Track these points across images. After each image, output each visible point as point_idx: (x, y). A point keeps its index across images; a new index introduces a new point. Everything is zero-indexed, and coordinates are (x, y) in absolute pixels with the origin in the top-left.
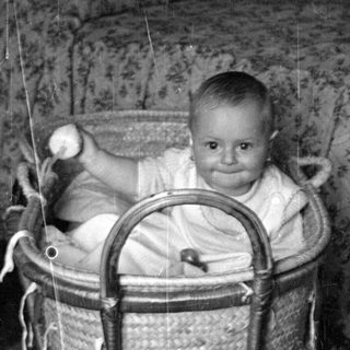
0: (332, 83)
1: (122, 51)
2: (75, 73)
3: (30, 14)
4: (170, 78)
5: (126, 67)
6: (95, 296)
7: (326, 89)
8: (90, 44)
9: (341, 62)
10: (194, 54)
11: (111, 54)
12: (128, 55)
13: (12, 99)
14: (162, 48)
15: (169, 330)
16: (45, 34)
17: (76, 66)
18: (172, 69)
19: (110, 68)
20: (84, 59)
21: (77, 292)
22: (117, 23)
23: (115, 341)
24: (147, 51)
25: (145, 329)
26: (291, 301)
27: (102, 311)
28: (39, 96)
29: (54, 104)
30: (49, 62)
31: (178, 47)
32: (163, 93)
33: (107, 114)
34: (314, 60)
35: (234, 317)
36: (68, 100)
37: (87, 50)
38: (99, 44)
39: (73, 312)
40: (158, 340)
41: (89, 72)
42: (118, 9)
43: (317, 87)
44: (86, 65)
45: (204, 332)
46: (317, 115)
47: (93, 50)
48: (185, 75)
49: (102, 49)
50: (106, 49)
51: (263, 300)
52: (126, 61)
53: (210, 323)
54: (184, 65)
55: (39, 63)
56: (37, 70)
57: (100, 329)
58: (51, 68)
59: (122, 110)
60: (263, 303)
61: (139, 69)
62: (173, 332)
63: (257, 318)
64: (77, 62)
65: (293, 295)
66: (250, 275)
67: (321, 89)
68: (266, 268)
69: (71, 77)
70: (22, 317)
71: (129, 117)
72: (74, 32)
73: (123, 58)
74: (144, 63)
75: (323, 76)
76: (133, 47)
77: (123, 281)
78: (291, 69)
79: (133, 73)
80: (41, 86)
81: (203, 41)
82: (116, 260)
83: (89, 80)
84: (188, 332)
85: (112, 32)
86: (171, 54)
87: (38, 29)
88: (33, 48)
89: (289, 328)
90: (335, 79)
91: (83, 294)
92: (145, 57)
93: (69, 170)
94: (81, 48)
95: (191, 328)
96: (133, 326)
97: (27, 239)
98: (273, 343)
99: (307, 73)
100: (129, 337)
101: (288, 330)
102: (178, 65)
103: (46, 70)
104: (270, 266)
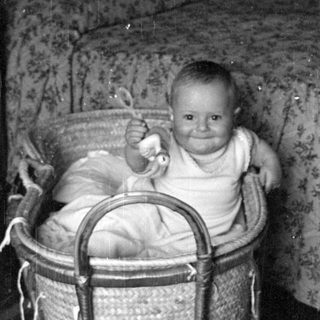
0: (282, 87)
1: (112, 59)
2: (74, 77)
3: (39, 27)
4: (150, 81)
5: (114, 73)
6: (71, 273)
7: (276, 92)
8: (87, 53)
9: (290, 69)
10: (170, 62)
11: (103, 61)
12: (117, 63)
13: (23, 98)
14: (143, 57)
15: (131, 300)
16: (50, 44)
17: (75, 72)
18: (152, 75)
19: (102, 72)
20: (82, 65)
21: (57, 270)
22: (110, 34)
23: (87, 310)
24: (132, 59)
25: (112, 300)
26: (232, 277)
27: (77, 286)
28: (46, 95)
29: (58, 102)
30: (54, 68)
31: (157, 56)
32: (144, 94)
33: (98, 113)
34: (268, 67)
35: (183, 291)
36: (69, 99)
37: (84, 58)
38: (93, 53)
39: (55, 285)
40: (122, 309)
41: (85, 76)
42: (112, 21)
43: (269, 90)
44: (83, 70)
45: (159, 302)
46: (269, 114)
47: (89, 57)
48: (163, 79)
49: (95, 57)
50: (99, 56)
51: (205, 278)
52: (115, 68)
53: (164, 296)
54: (161, 71)
55: (45, 68)
56: (44, 75)
57: (76, 299)
58: (55, 73)
59: (111, 108)
60: (205, 281)
61: (125, 74)
62: (134, 303)
63: (201, 293)
64: (76, 68)
65: (234, 272)
66: (194, 258)
67: (272, 92)
68: (206, 253)
69: (71, 80)
70: (19, 286)
71: (116, 115)
72: (74, 43)
73: (112, 65)
74: (130, 70)
75: (274, 81)
76: (121, 56)
77: (93, 262)
78: (248, 75)
79: (120, 77)
80: (47, 87)
81: (178, 51)
82: (86, 246)
83: (86, 83)
84: (146, 302)
85: (104, 42)
86: (151, 62)
87: (44, 41)
88: (41, 56)
89: (231, 298)
90: (284, 83)
91: (62, 271)
92: (130, 64)
93: (66, 160)
94: (79, 57)
95: (149, 300)
96: (102, 297)
97: (21, 224)
98: (217, 311)
99: (261, 79)
100: (100, 306)
101: (231, 300)
102: (156, 71)
103: (51, 74)
104: (210, 251)
